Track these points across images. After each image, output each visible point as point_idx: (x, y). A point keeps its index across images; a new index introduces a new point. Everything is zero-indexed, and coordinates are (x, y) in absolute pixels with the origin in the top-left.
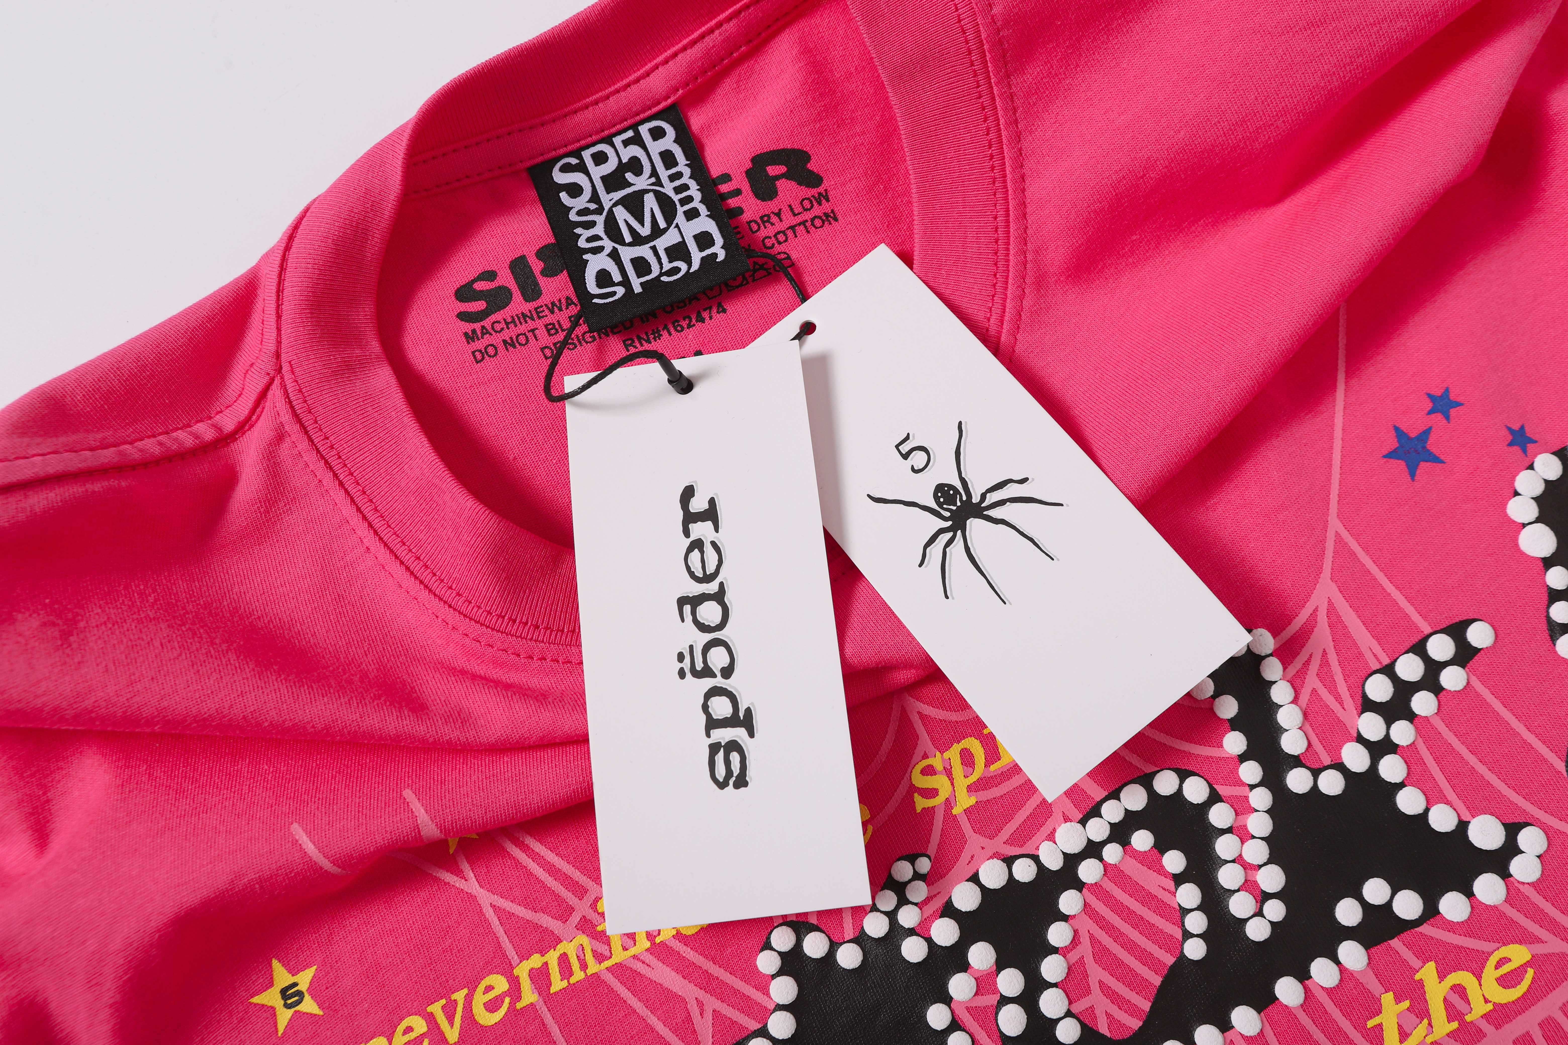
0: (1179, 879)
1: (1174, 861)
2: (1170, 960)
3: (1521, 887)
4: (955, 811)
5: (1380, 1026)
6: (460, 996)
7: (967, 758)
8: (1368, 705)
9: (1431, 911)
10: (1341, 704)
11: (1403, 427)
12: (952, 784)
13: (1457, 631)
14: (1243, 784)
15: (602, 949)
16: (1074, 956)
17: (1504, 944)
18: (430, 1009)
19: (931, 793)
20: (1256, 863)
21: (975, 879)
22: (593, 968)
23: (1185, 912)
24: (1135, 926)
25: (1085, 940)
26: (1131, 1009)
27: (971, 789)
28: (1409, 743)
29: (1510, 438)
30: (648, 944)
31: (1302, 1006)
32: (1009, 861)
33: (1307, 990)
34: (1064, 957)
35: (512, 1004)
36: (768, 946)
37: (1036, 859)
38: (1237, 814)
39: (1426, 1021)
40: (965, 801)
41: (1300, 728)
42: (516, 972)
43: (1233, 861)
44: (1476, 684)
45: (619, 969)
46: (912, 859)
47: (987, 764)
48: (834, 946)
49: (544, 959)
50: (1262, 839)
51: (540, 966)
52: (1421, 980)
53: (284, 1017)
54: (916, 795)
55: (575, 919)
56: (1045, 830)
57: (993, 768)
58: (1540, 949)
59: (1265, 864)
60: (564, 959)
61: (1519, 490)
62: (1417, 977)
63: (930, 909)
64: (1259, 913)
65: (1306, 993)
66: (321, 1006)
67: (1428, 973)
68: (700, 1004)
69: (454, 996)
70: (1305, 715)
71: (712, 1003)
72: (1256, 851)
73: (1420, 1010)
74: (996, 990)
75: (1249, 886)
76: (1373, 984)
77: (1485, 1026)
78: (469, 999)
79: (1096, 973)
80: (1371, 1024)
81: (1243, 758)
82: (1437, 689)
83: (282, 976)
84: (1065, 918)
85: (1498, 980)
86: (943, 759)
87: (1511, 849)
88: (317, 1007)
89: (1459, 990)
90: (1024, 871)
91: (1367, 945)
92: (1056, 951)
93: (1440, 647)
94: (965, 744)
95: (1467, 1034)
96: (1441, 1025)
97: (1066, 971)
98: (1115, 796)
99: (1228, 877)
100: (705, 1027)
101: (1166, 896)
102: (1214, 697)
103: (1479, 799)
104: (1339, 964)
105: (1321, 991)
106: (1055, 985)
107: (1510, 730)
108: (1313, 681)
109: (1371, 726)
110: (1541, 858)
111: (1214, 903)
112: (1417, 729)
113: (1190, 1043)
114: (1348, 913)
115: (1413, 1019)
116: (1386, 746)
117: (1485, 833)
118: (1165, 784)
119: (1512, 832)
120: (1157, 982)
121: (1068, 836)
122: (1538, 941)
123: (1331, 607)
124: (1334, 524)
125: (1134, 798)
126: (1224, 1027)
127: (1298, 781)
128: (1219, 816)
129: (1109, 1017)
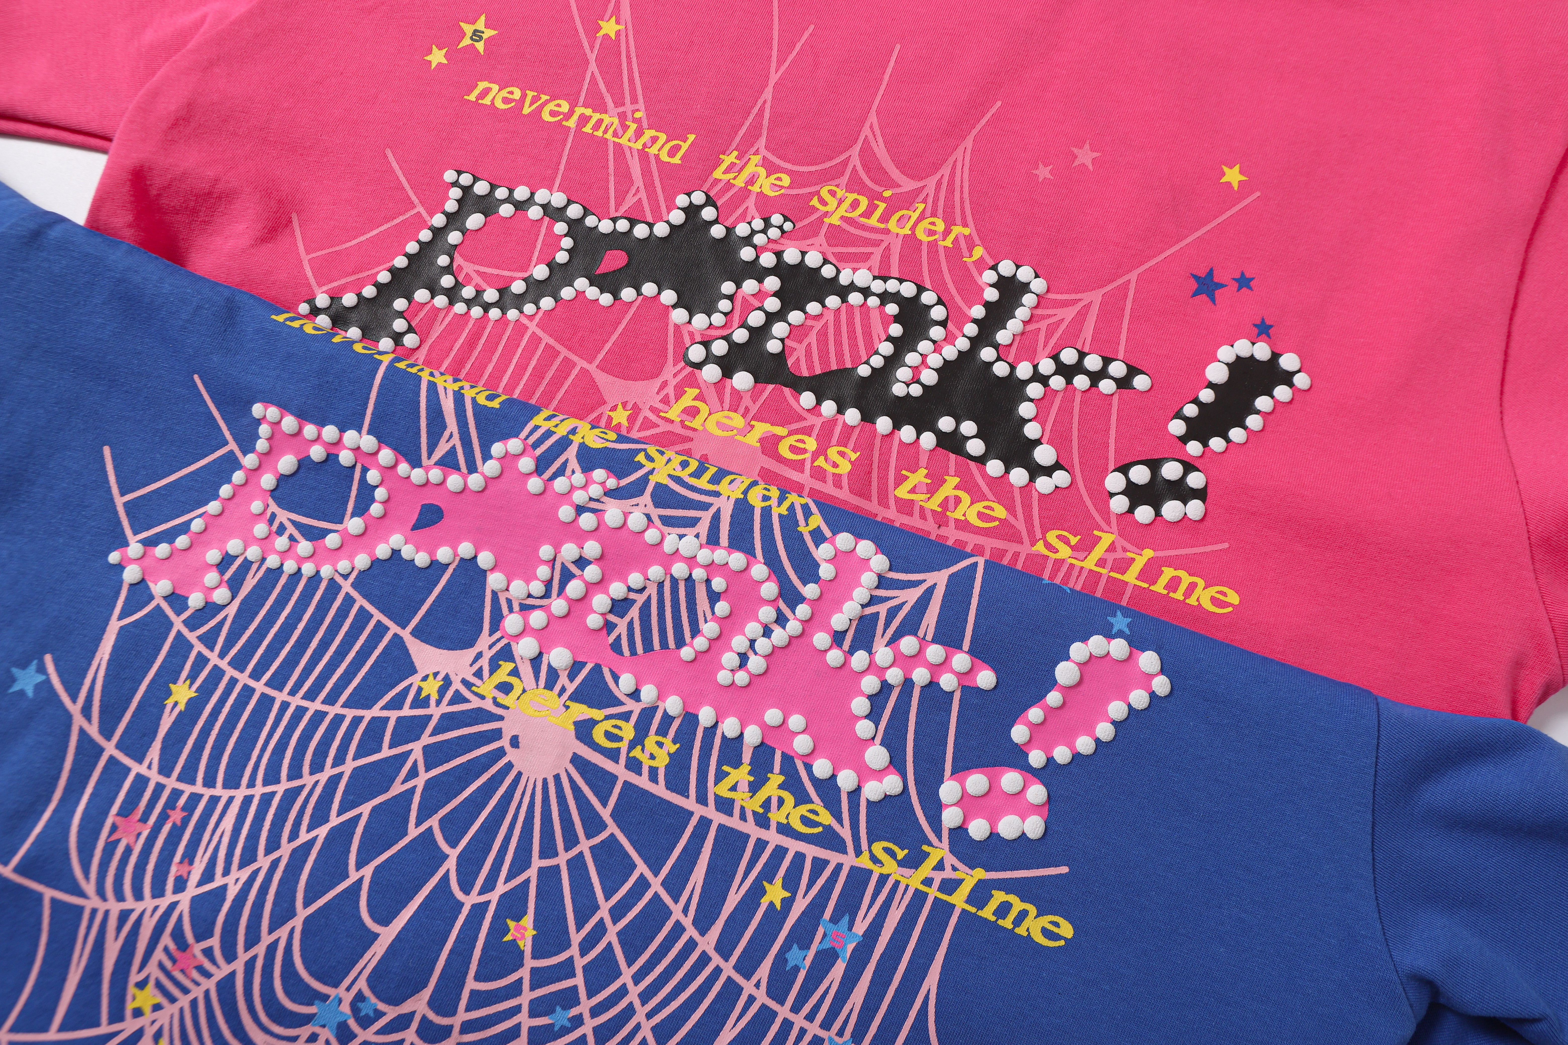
0: (889, 339)
1: (896, 330)
2: (849, 365)
3: (1034, 491)
4: (825, 220)
5: (907, 478)
6: (545, 98)
7: (854, 205)
8: (1055, 358)
9: (982, 460)
10: (1045, 346)
11: (1215, 273)
12: (837, 208)
13: (1133, 371)
14: (962, 331)
15: (620, 132)
16: (810, 323)
17: (999, 503)
18: (528, 92)
19: (824, 203)
20: (929, 364)
21: (803, 253)
22: (609, 135)
23: (876, 353)
24: (850, 339)
25: (822, 322)
26: (810, 367)
27: (843, 218)
28: (1055, 388)
29: (1259, 322)
30: (641, 148)
31: (883, 436)
32: (826, 262)
33: (892, 433)
34: (806, 318)
35: (562, 120)
36: (689, 195)
37: (839, 272)
38: (945, 340)
39: (929, 495)
40: (835, 220)
41: (1014, 335)
42: (576, 109)
43: (921, 355)
45: (618, 146)
46: (787, 219)
47: (861, 216)
48: (715, 222)
49: (592, 114)
50: (944, 358)
51: (588, 115)
52: (946, 480)
53: (465, 41)
54: (816, 197)
55: (621, 110)
56: (855, 265)
57: (862, 219)
58: (1012, 520)
59: (933, 369)
60: (601, 122)
61: (1235, 346)
62: (946, 477)
63: (771, 246)
64: (908, 385)
66: (485, 51)
67: (952, 481)
68: (638, 190)
69: (542, 96)
70: (1023, 333)
71: (643, 195)
72: (935, 360)
73: (932, 490)
74: (763, 303)
75: (916, 369)
76: (924, 459)
77: (952, 524)
78: (547, 102)
79: (812, 338)
80: (904, 472)
81: (975, 321)
82: (1094, 382)
83: (481, 25)
84: (824, 306)
85: (979, 512)
86: (844, 195)
87: (1048, 471)
88: (483, 49)
89: (958, 500)
90: (828, 272)
91: (939, 445)
92: (805, 313)
93: (1118, 369)
94: (861, 198)
95: (941, 518)
96: (934, 504)
97: (800, 324)
98: (901, 281)
99: (912, 358)
100: (630, 201)
101: (876, 340)
102: (991, 286)
103: (1059, 441)
104: (918, 438)
105: (898, 439)
106: (790, 324)
107: (1107, 430)
108: (1043, 325)
109: (1046, 366)
110: (1056, 487)
111: (893, 362)
112: (1066, 389)
113: (819, 403)
114: (946, 424)
115: (925, 490)
116: (1044, 380)
117: (1044, 455)
118: (928, 298)
119: (1057, 466)
120: (834, 367)
121: (862, 277)
122: (1015, 516)
123: (1088, 306)
124: (1133, 276)
125: (908, 290)
126: (841, 411)
127: (987, 354)
128: (936, 332)
129: (798, 359)
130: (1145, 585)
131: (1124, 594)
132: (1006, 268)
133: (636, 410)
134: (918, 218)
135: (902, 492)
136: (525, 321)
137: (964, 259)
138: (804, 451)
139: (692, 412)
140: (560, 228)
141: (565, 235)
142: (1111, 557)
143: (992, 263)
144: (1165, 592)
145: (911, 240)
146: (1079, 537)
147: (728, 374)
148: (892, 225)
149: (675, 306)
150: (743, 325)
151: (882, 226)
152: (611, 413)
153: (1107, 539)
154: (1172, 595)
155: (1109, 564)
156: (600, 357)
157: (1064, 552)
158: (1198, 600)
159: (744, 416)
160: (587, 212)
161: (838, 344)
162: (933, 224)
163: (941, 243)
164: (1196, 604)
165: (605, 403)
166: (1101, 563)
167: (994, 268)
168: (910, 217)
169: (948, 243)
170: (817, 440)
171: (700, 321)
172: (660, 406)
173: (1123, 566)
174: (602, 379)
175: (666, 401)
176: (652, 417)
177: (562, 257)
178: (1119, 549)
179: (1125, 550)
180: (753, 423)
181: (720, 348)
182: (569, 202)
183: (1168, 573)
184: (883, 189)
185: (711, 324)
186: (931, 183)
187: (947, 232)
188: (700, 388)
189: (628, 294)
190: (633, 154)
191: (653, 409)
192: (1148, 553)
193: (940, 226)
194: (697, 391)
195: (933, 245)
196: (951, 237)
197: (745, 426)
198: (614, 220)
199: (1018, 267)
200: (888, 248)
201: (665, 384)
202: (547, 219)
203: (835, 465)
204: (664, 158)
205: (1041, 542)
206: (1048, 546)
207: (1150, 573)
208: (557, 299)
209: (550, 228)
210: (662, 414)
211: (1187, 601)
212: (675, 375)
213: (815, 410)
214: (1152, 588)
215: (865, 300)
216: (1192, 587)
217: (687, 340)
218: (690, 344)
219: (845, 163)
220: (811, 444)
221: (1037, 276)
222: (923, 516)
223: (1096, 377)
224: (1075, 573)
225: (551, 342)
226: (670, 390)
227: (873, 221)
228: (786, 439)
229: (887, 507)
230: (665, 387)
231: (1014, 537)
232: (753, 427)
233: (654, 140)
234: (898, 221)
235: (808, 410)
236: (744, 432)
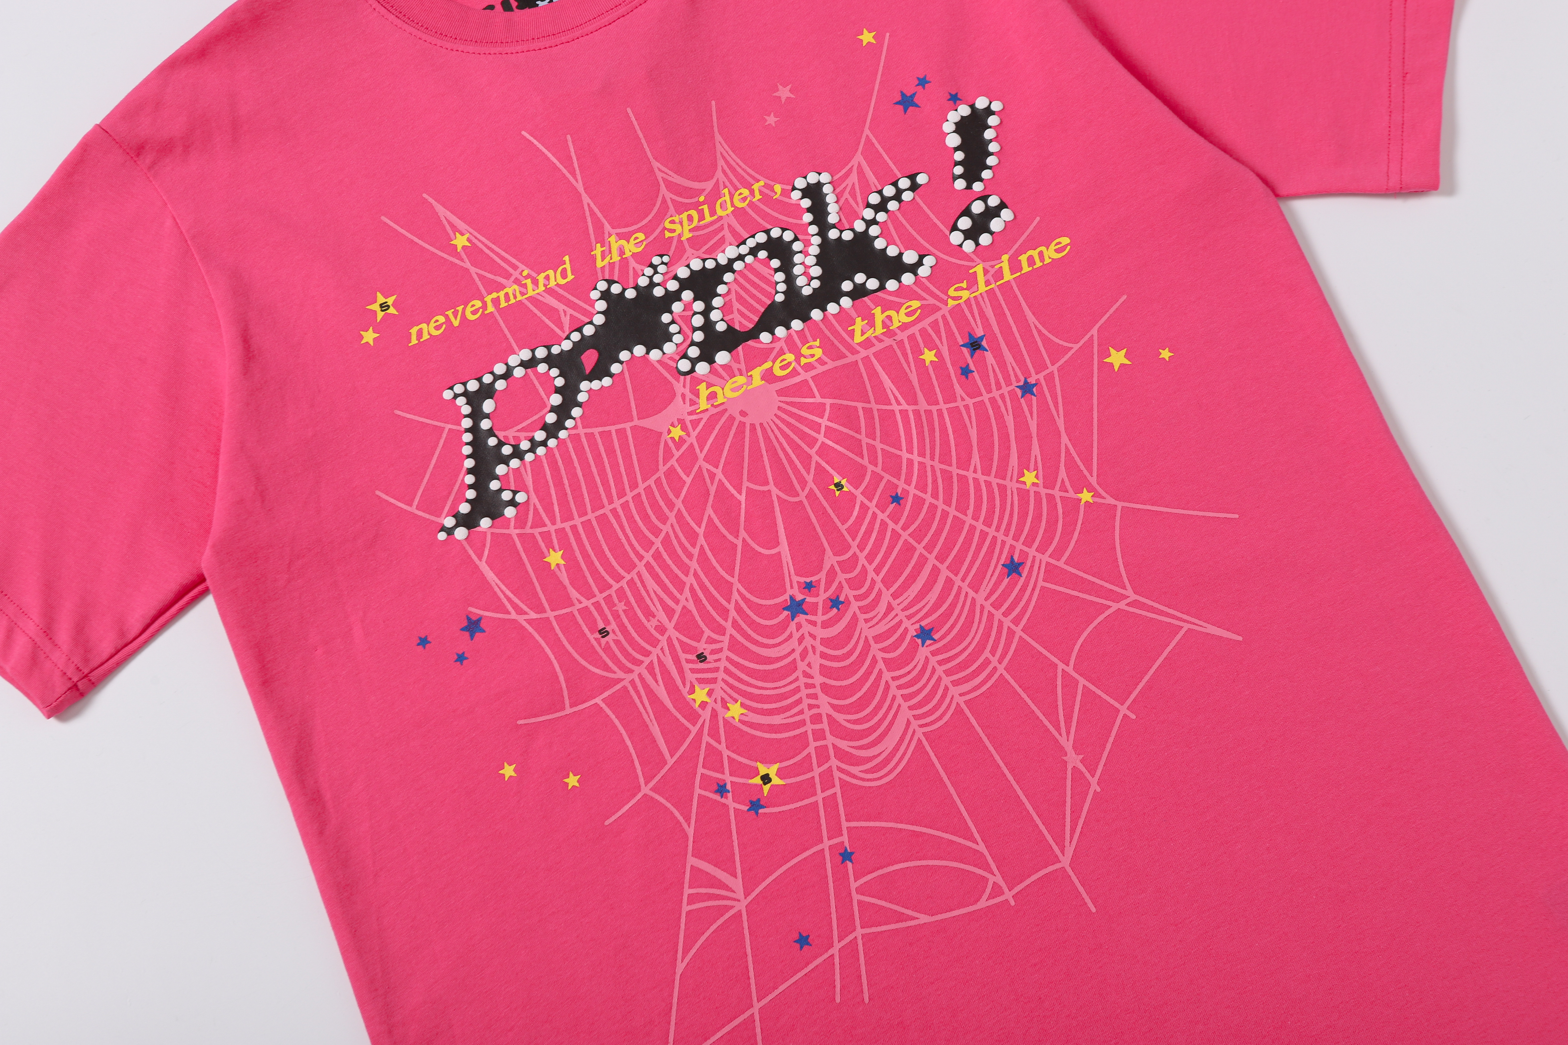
0: (776, 270)
1: (775, 263)
2: (769, 302)
3: (922, 279)
4: (682, 239)
5: (854, 329)
6: (460, 308)
7: (690, 218)
8: (868, 205)
9: (882, 287)
10: (858, 205)
11: (905, 92)
12: (682, 228)
13: (912, 177)
14: (809, 234)
15: (524, 290)
16: (727, 298)
17: (910, 301)
18: (446, 313)
19: (673, 231)
20: (809, 265)
21: (688, 266)
22: (519, 298)
23: (777, 283)
24: (756, 289)
25: (733, 293)
26: (750, 320)
27: (690, 231)
28: (883, 221)
29: (949, 97)
30: (544, 288)
31: (821, 320)
32: (704, 260)
33: (825, 315)
34: (723, 298)
35: (483, 312)
36: (595, 288)
37: (716, 260)
38: (805, 246)
39: (873, 328)
40: (687, 235)
41: (837, 213)
42: (485, 299)
43: (801, 264)
44: (918, 199)
45: (531, 299)
46: (661, 256)
47: (699, 221)
48: (624, 290)
49: (498, 295)
50: (814, 256)
51: (496, 297)
52: (874, 313)
53: (380, 315)
54: (666, 231)
55: (512, 279)
56: (721, 249)
57: (701, 223)
58: (925, 302)
59: (814, 266)
60: (507, 295)
61: (948, 120)
62: (873, 312)
63: (667, 277)
64: (809, 285)
65: (824, 316)
66: (398, 311)
67: (877, 311)
68: (565, 312)
69: (457, 308)
70: (841, 209)
71: (570, 311)
72: (811, 260)
73: (872, 324)
74: (692, 310)
75: (805, 274)
76: (853, 314)
77: (898, 331)
78: (464, 310)
79: (736, 305)
80: (850, 329)
81: (811, 224)
82: (900, 201)
83: (381, 299)
84: (726, 283)
85: (905, 314)
86: (679, 218)
87: (920, 263)
88: (396, 311)
89: (889, 318)
90: (710, 264)
91: (853, 299)
92: (720, 295)
93: (904, 183)
94: (690, 212)
95: (890, 333)
96: (879, 330)
97: (723, 303)
98: (753, 236)
99: (797, 270)
100: (566, 321)
101: (770, 278)
102: (801, 199)
103: (910, 244)
104: (840, 305)
105: (830, 315)
106: (718, 308)
107: (928, 217)
108: (846, 195)
109: (869, 214)
110: (931, 267)
111: (790, 280)
112: (889, 217)
113: (773, 333)
114: (847, 286)
115: (868, 327)
116: (873, 222)
117: (910, 257)
118: (775, 233)
119: (921, 257)
120: (762, 310)
121: (731, 252)
122: (925, 299)
123: (859, 166)
124: (867, 132)
125: (761, 238)
126: (788, 327)
127: (833, 234)
128: (797, 246)
129: (740, 322)
130: (1019, 274)
131: (1012, 287)
132: (800, 183)
133: (681, 422)
134: (730, 198)
135: (858, 338)
136: (574, 432)
137: (774, 198)
138: (789, 364)
139: (712, 396)
140: (542, 368)
141: (549, 369)
142: (989, 276)
143: (790, 187)
144: (1031, 269)
145: (737, 212)
146: (965, 281)
147: (711, 361)
148: (720, 212)
149: (648, 353)
150: (695, 329)
151: (715, 217)
152: (670, 436)
153: (979, 269)
154: (1035, 267)
155: (992, 280)
156: (635, 413)
157: (965, 295)
158: (1050, 258)
159: (741, 375)
160: (549, 348)
161: (753, 296)
162: (741, 194)
163: (754, 200)
164: (1050, 260)
165: (661, 433)
166: (987, 283)
167: (794, 189)
168: (725, 201)
169: (758, 196)
170: (790, 353)
171: (669, 348)
172: (693, 408)
173: (999, 274)
174: (647, 423)
175: (693, 403)
176: (694, 417)
177: (560, 382)
178: (990, 269)
179: (993, 267)
180: (749, 374)
181: (694, 352)
182: (533, 351)
183: (1023, 258)
184: (697, 198)
185: (676, 344)
186: (719, 174)
187: (752, 192)
188: (704, 381)
189: (615, 368)
190: (543, 295)
191: (690, 413)
192: (1005, 258)
193: (746, 192)
194: (704, 384)
195: (751, 204)
196: (757, 193)
197: (747, 379)
198: (568, 338)
199: (805, 177)
200: (729, 226)
201: (683, 396)
202: (529, 370)
203: (813, 356)
204: (562, 282)
205: (949, 300)
206: (954, 298)
207: (1015, 266)
208: (579, 405)
209: (537, 374)
210: (698, 411)
211: (1045, 263)
212: (684, 386)
213: (775, 339)
214: (1023, 272)
215: (744, 262)
216: (1041, 254)
217: (673, 364)
218: (675, 364)
219: (664, 201)
220: (790, 357)
221: (820, 174)
222: (880, 341)
223: (897, 197)
224: (980, 299)
225: (601, 429)
226: (689, 395)
227: (708, 219)
228: (774, 366)
229: (858, 352)
230: (685, 397)
231: (935, 309)
232: (751, 376)
233: (547, 278)
234: (721, 208)
235: (771, 343)
236: (749, 383)
